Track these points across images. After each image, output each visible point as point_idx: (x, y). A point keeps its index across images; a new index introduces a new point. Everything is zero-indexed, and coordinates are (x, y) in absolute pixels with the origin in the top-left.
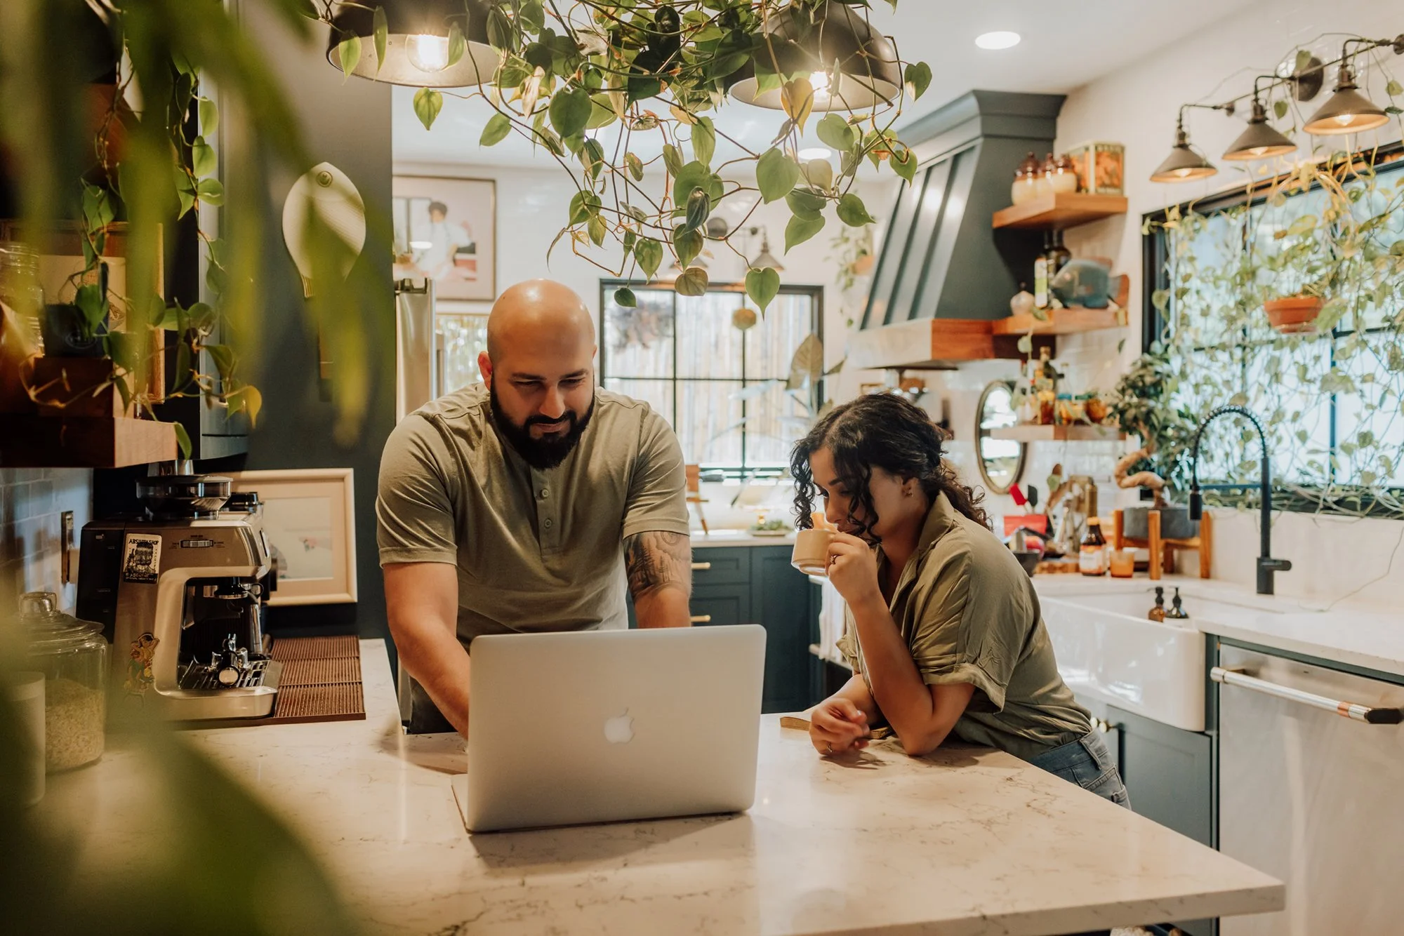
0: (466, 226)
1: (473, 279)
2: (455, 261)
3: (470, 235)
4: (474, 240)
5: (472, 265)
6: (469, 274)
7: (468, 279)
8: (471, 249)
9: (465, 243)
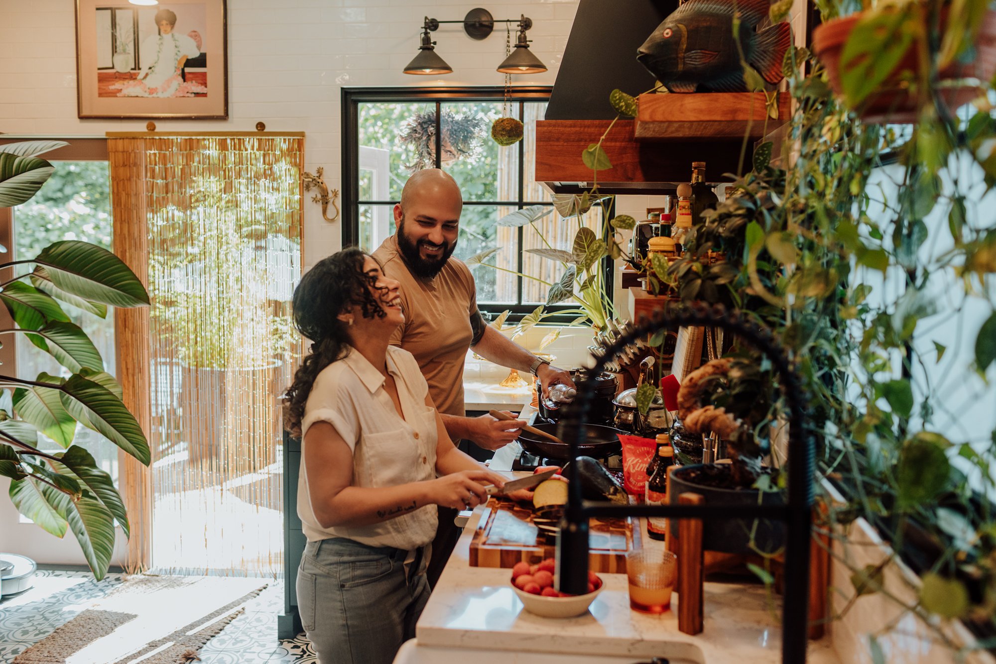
0: (195, 35)
1: (204, 95)
2: (184, 75)
3: (199, 47)
4: (203, 51)
5: (203, 80)
6: (200, 89)
7: (197, 94)
8: (201, 61)
9: (194, 54)
